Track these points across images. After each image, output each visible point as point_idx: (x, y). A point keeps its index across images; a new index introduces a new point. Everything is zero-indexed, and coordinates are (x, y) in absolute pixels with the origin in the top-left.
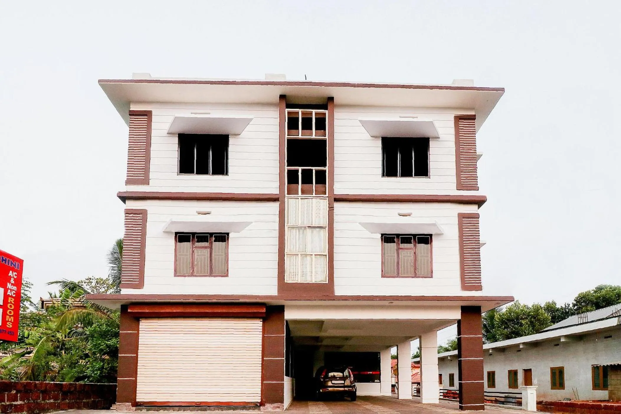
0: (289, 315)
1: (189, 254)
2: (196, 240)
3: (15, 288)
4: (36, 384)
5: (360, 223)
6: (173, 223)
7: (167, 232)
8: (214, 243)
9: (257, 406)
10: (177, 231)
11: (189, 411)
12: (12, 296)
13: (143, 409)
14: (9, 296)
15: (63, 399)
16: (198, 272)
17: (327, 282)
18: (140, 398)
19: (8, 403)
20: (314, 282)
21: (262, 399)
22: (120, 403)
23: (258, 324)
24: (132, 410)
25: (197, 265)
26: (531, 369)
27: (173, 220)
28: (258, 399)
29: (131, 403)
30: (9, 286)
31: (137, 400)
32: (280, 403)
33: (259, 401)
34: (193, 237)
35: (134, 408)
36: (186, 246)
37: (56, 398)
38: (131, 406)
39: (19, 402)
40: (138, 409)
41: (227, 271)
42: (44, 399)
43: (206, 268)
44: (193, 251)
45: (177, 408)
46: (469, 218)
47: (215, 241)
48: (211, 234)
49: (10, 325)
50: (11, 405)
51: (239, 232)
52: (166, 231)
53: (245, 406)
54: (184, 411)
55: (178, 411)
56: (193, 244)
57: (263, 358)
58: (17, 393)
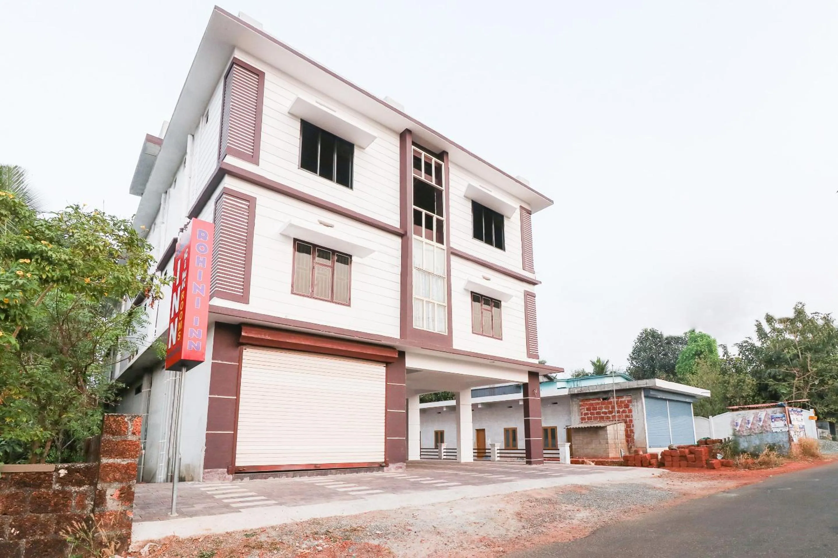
0: (410, 363)
1: (308, 268)
2: (317, 254)
6: (291, 225)
7: (285, 236)
8: (336, 263)
9: (381, 466)
10: (296, 237)
11: (306, 477)
13: (245, 477)
16: (317, 294)
17: (447, 334)
18: (240, 462)
20: (436, 331)
21: (385, 458)
22: (209, 470)
23: (380, 370)
24: (228, 479)
25: (318, 284)
26: (484, 429)
27: (293, 223)
28: (380, 458)
29: (226, 470)
31: (237, 464)
32: (401, 463)
33: (383, 460)
34: (314, 250)
35: (231, 477)
36: (305, 257)
38: (226, 474)
40: (238, 478)
41: (350, 299)
43: (327, 292)
44: (313, 268)
45: (291, 473)
46: (530, 295)
47: (337, 261)
48: (334, 252)
51: (361, 258)
52: (284, 233)
53: (369, 467)
54: (300, 476)
55: (293, 477)
56: (314, 258)
57: (386, 410)
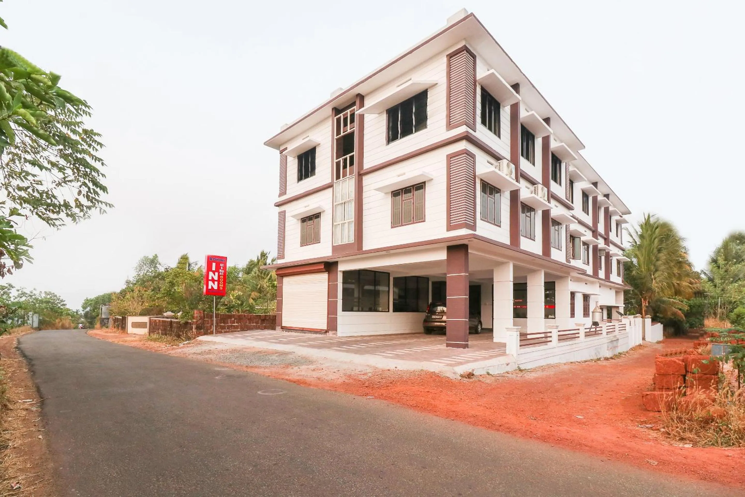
3: (223, 271)
4: (245, 315)
5: (375, 190)
9: (326, 332)
10: (301, 217)
12: (222, 275)
14: (220, 275)
15: (262, 323)
17: (354, 242)
19: (230, 324)
20: (347, 242)
22: (278, 327)
23: (326, 276)
30: (220, 271)
31: (283, 326)
32: (335, 331)
33: (327, 328)
34: (307, 219)
37: (257, 323)
38: (282, 329)
39: (236, 324)
40: (285, 330)
41: (320, 238)
42: (250, 323)
44: (307, 228)
46: (458, 155)
48: (314, 215)
49: (221, 288)
50: (232, 326)
56: (307, 224)
57: (328, 299)
58: (234, 320)
